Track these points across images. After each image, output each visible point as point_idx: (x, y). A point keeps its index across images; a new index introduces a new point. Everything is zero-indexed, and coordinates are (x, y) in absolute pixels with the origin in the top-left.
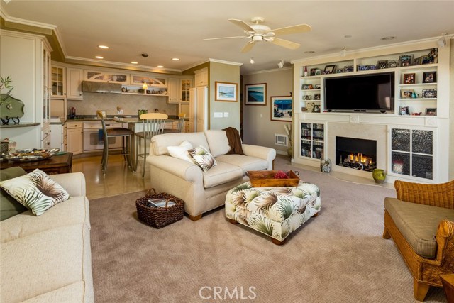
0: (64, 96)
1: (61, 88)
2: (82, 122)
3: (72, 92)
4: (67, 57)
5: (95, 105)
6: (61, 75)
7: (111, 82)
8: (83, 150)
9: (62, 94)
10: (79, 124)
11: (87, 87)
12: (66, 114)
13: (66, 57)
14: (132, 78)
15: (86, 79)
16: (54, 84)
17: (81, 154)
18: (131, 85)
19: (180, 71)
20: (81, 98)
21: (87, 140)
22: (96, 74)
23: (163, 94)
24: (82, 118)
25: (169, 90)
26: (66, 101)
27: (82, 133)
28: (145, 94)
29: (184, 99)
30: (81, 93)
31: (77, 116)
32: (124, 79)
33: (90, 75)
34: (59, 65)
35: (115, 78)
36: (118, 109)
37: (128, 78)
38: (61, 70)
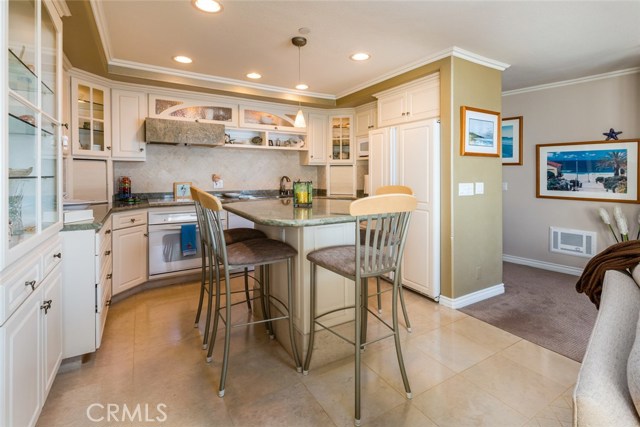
0: (106, 153)
1: (100, 133)
2: (144, 211)
3: (124, 143)
4: (112, 62)
5: (170, 171)
6: (99, 107)
7: (201, 121)
8: (148, 275)
9: (102, 149)
10: (139, 215)
11: (155, 131)
12: (111, 193)
13: (110, 63)
14: (242, 114)
15: (153, 115)
16: (86, 126)
17: (144, 283)
18: (240, 128)
19: (333, 97)
20: (142, 157)
21: (158, 250)
22: (173, 104)
23: (297, 147)
24: (145, 200)
25: (309, 139)
26: (110, 164)
27: (147, 235)
28: (267, 146)
29: (336, 155)
30: (143, 145)
31: (134, 196)
32: (226, 114)
33: (161, 105)
34: (93, 81)
35: (210, 114)
36: (214, 178)
37: (234, 113)
38: (99, 93)
